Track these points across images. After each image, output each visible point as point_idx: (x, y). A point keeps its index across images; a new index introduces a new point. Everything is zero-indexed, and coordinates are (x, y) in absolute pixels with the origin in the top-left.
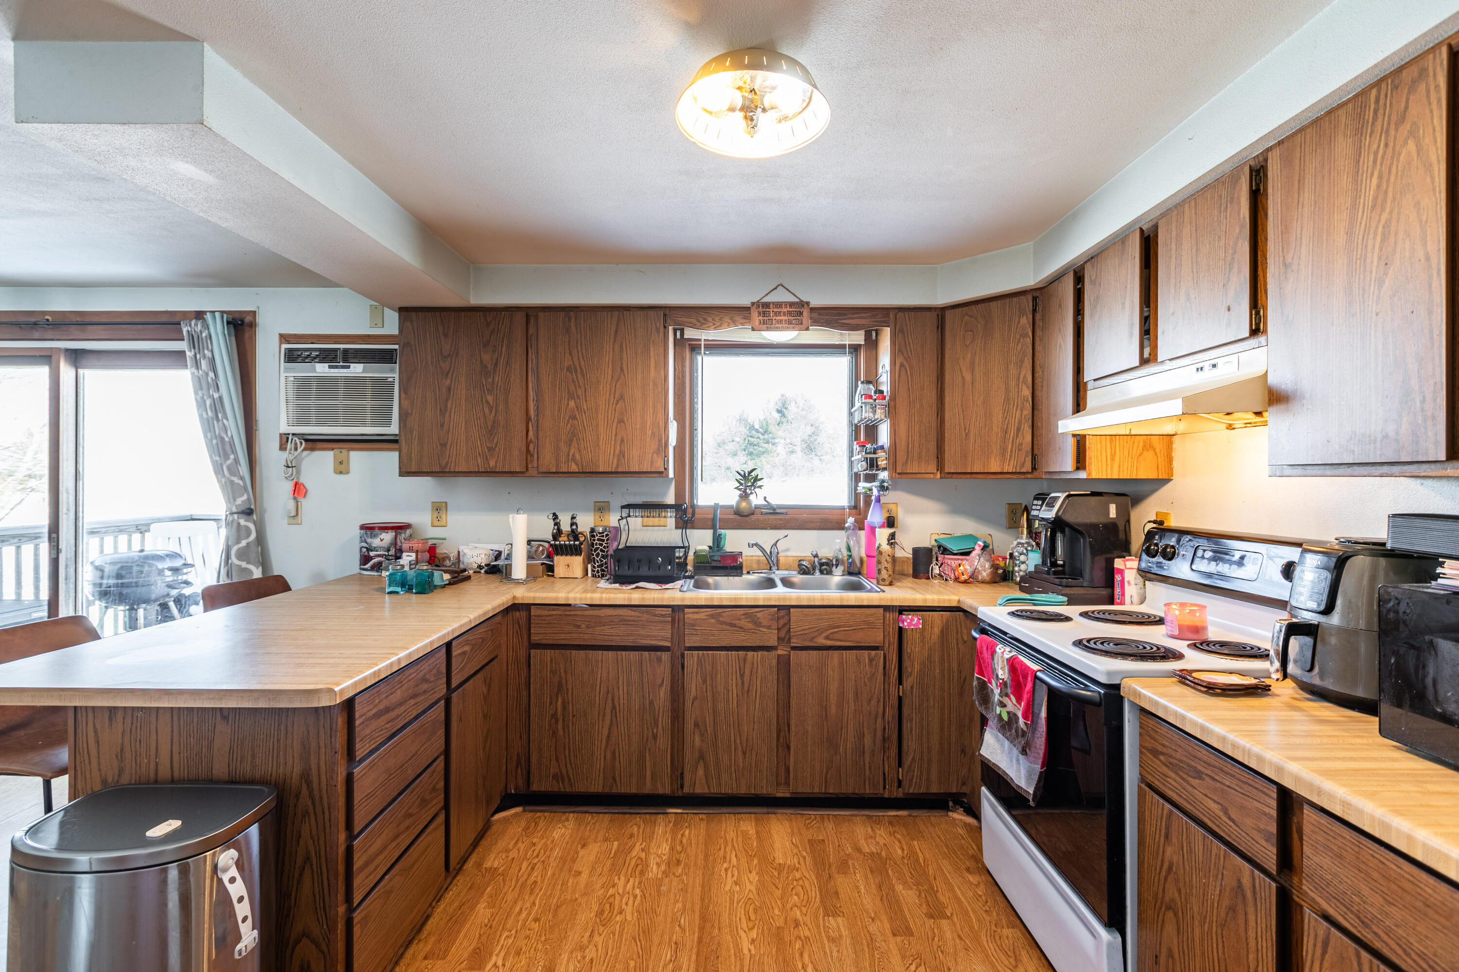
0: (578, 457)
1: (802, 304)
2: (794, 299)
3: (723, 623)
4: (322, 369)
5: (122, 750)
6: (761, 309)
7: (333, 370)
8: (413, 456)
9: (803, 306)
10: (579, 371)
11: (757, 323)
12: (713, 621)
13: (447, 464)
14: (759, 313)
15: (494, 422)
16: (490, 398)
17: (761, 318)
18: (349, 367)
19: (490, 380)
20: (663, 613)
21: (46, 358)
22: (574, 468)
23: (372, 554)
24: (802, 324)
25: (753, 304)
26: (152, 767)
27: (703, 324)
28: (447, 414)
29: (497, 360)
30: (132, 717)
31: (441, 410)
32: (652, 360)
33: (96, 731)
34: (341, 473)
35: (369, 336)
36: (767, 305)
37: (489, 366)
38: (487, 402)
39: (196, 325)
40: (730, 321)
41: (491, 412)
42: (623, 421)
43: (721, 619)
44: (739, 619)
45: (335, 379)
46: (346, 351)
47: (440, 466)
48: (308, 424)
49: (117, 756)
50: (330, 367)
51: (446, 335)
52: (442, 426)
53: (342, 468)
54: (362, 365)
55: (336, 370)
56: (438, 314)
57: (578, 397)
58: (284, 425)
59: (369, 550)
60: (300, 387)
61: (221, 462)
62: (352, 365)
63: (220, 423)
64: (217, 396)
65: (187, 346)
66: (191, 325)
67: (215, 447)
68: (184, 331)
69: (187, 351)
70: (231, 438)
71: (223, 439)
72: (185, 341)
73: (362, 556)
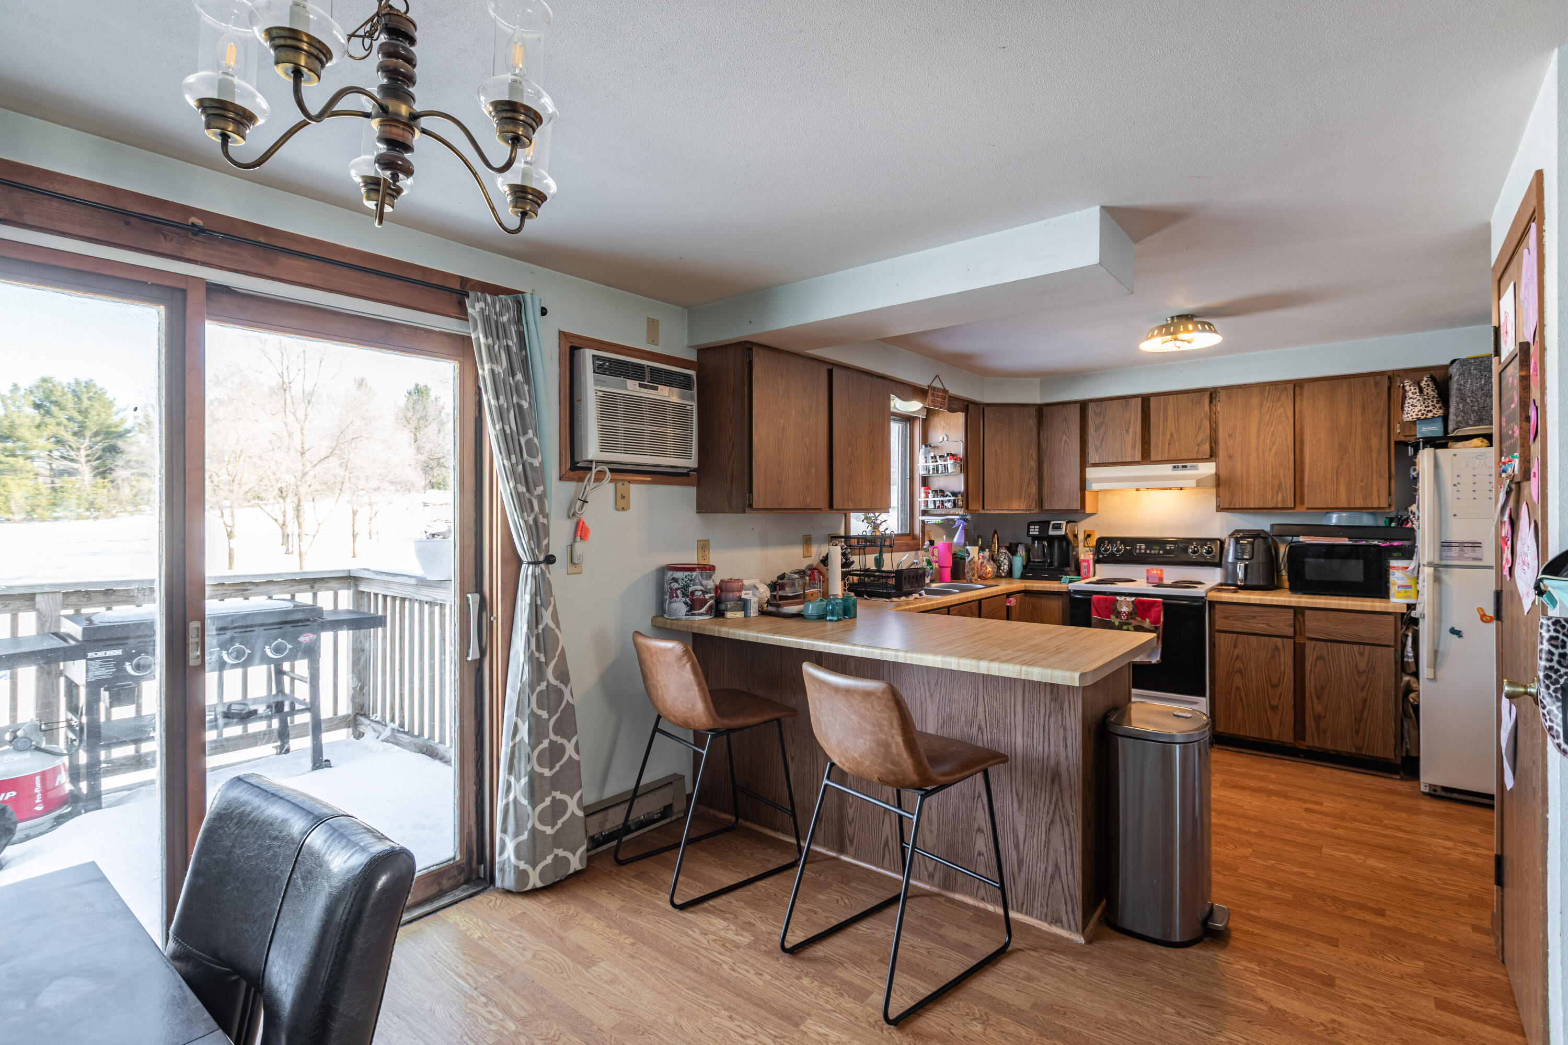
2: (941, 387)
4: (632, 387)
6: (932, 391)
7: (643, 390)
8: (770, 490)
11: (930, 401)
14: (931, 394)
15: (809, 462)
17: (932, 398)
18: (656, 389)
21: (166, 290)
22: (851, 505)
23: (707, 596)
25: (929, 387)
27: (902, 395)
28: (782, 453)
31: (778, 449)
34: (620, 509)
35: (649, 353)
36: (934, 389)
39: (492, 304)
41: (807, 453)
45: (643, 401)
46: (653, 369)
47: (778, 503)
48: (615, 450)
50: (641, 386)
51: (781, 377)
52: (779, 464)
53: (622, 502)
54: (668, 388)
55: (646, 390)
56: (776, 354)
58: (592, 450)
59: (704, 592)
60: (608, 403)
61: (527, 495)
62: (660, 387)
63: (529, 442)
64: (525, 405)
65: (475, 328)
66: (485, 301)
67: (522, 474)
68: (473, 307)
69: (479, 337)
70: (542, 463)
71: (531, 464)
72: (471, 323)
73: (692, 600)
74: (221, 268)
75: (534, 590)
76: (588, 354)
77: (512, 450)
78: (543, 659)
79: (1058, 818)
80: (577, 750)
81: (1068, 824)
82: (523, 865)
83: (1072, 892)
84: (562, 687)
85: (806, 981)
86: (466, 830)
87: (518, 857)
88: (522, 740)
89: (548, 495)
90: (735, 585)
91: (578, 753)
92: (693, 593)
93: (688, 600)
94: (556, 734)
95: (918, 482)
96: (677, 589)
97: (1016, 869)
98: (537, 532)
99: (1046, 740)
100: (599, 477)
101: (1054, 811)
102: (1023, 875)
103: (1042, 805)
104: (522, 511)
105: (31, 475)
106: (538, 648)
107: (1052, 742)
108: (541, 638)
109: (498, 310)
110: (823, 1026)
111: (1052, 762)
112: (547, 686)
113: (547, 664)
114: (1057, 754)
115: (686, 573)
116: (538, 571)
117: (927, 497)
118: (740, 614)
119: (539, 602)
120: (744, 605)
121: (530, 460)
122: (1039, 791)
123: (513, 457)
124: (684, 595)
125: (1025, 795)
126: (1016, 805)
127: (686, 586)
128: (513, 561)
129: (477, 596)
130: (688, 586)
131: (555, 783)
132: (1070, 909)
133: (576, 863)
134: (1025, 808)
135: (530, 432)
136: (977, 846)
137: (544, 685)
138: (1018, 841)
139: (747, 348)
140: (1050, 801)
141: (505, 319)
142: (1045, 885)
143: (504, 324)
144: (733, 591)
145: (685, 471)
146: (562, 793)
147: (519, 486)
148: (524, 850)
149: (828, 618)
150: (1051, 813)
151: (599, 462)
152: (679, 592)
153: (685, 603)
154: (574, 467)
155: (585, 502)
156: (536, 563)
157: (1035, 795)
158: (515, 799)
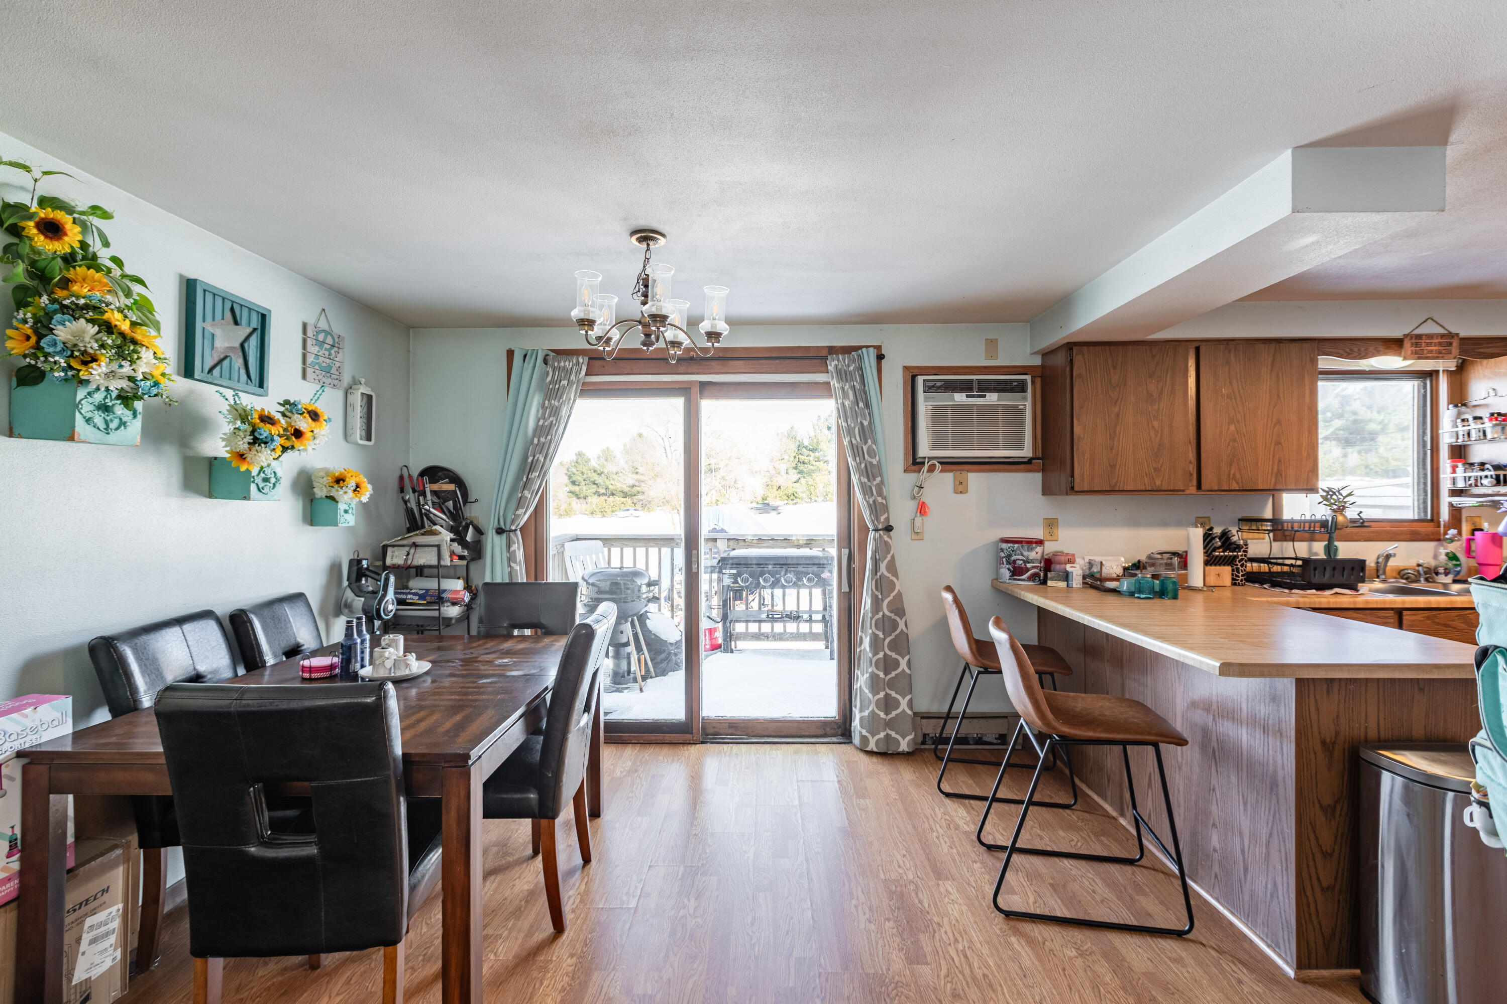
0: (1238, 476)
1: (1451, 335)
2: (1443, 331)
3: (1438, 624)
4: (960, 398)
5: (1338, 716)
6: (1414, 341)
7: (970, 399)
8: (1085, 476)
9: (1453, 337)
10: (1238, 398)
11: (1409, 352)
12: (1429, 622)
13: (1116, 484)
14: (1412, 344)
15: (1159, 445)
16: (1156, 424)
17: (1413, 348)
18: (985, 396)
19: (1156, 407)
20: (1386, 615)
21: (683, 390)
22: (1235, 486)
23: (1029, 565)
24: (1450, 353)
25: (1406, 336)
26: (1363, 730)
27: (1349, 354)
28: (1116, 439)
29: (1162, 389)
30: (1346, 689)
31: (1110, 435)
32: (1307, 387)
33: (1316, 701)
34: (961, 492)
35: (986, 367)
36: (1419, 337)
37: (1155, 394)
38: (1153, 427)
39: (844, 360)
40: (1374, 351)
41: (1156, 436)
42: (1280, 443)
43: (1437, 620)
44: (1453, 620)
45: (970, 407)
46: (982, 381)
47: (1110, 485)
48: (945, 448)
49: (1334, 722)
50: (967, 396)
51: (1115, 367)
52: (1111, 449)
53: (961, 488)
54: (997, 394)
55: (973, 399)
56: (1107, 348)
57: (1238, 421)
58: (924, 450)
59: (1026, 562)
60: (938, 414)
61: (869, 484)
62: (988, 394)
63: (869, 448)
64: (866, 423)
65: (833, 378)
66: (838, 360)
67: (864, 470)
68: (831, 365)
69: (835, 383)
70: (879, 462)
71: (871, 463)
72: (830, 374)
73: (1014, 567)
74: (697, 374)
75: (874, 548)
76: (920, 380)
77: (857, 455)
78: (880, 597)
79: (1276, 832)
80: (909, 664)
81: (1284, 842)
82: (864, 733)
83: (1288, 916)
84: (898, 619)
85: (977, 866)
86: (842, 702)
87: (861, 726)
88: (865, 649)
89: (886, 483)
90: (1063, 559)
91: (909, 668)
92: (1015, 561)
93: (1010, 567)
94: (890, 650)
95: (1444, 452)
96: (1004, 557)
97: (1242, 876)
98: (878, 509)
99: (1266, 744)
100: (932, 469)
101: (1273, 823)
102: (1248, 883)
103: (1262, 814)
104: (865, 495)
105: (826, 473)
106: (877, 589)
107: (1270, 747)
108: (879, 582)
109: (847, 363)
110: (955, 888)
111: (1271, 769)
112: (883, 616)
113: (883, 600)
114: (1275, 761)
115: (1009, 545)
116: (877, 535)
117: (1454, 472)
118: (1063, 584)
119: (878, 557)
120: (1066, 577)
121: (870, 460)
122: (1260, 798)
123: (858, 459)
124: (1008, 563)
125: (1249, 798)
126: (1242, 808)
127: (1010, 556)
128: (864, 530)
129: (847, 551)
130: (1011, 556)
131: (891, 684)
132: (1286, 937)
133: (904, 745)
134: (1249, 813)
135: (869, 441)
136: (1212, 841)
137: (880, 615)
138: (1244, 847)
139: (1070, 347)
140: (1269, 812)
141: (851, 368)
142: (1266, 902)
143: (850, 372)
144: (1060, 563)
145: (1026, 460)
146: (896, 693)
147: (862, 478)
148: (865, 722)
149: (1136, 595)
150: (1270, 824)
151: (930, 458)
152: (1004, 559)
153: (1009, 569)
154: (915, 463)
155: (921, 487)
156: (876, 530)
157: (1257, 801)
158: (860, 686)
